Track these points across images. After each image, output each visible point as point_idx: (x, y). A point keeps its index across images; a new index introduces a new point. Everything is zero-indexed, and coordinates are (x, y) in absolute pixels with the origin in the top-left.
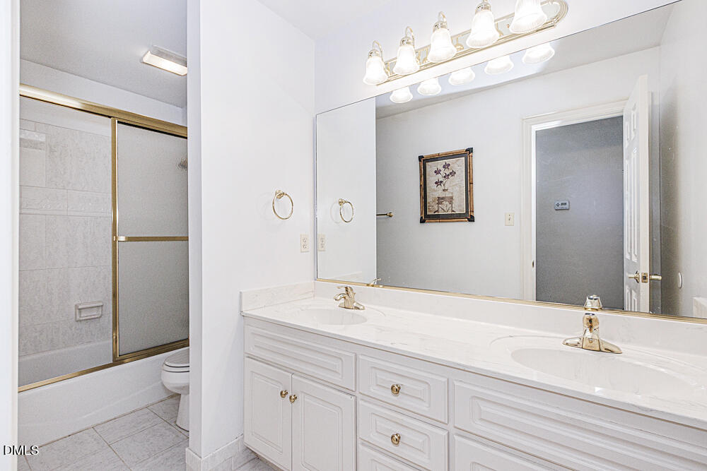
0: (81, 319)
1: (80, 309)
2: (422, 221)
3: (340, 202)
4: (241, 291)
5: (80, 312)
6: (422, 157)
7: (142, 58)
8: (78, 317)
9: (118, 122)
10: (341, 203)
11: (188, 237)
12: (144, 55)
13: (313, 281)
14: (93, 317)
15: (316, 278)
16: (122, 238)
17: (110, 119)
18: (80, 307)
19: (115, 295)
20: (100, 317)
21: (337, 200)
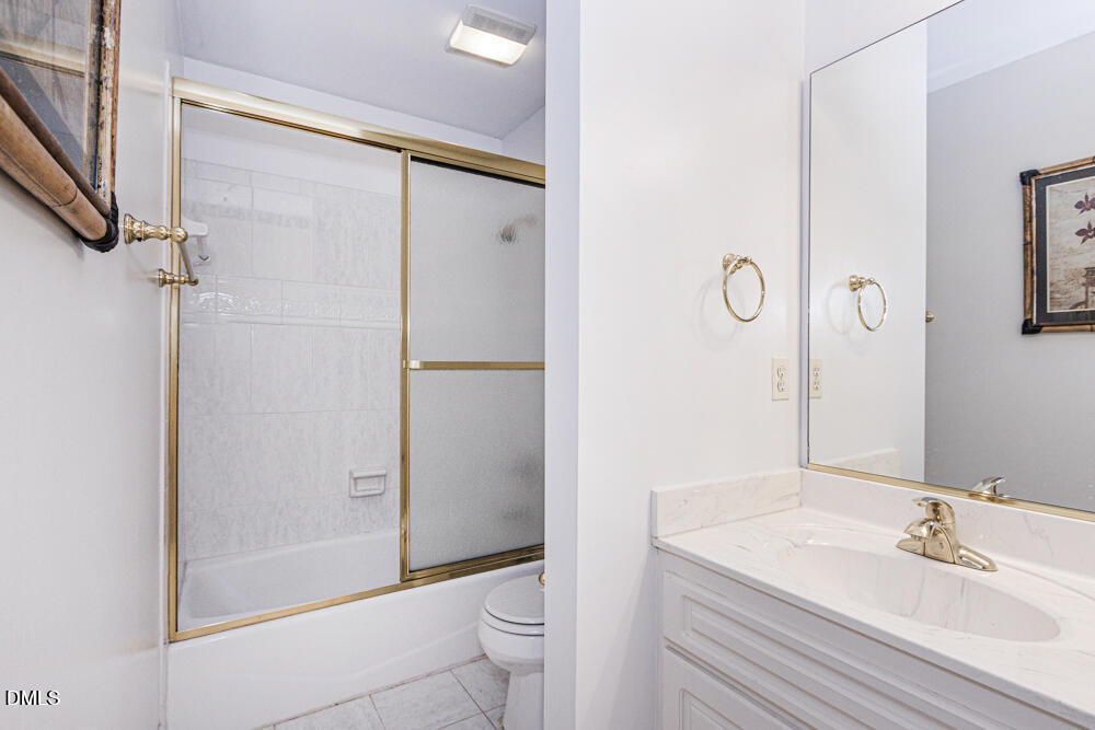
0: (358, 494)
1: (356, 479)
2: (1029, 329)
3: (852, 284)
4: (655, 490)
5: (356, 484)
6: (1034, 173)
7: (449, 40)
8: (353, 493)
9: (413, 158)
10: (856, 285)
11: (544, 363)
12: (451, 35)
13: (797, 470)
14: (372, 492)
15: (805, 463)
16: (414, 364)
17: (399, 155)
18: (356, 475)
19: (404, 457)
20: (383, 493)
21: (846, 277)
